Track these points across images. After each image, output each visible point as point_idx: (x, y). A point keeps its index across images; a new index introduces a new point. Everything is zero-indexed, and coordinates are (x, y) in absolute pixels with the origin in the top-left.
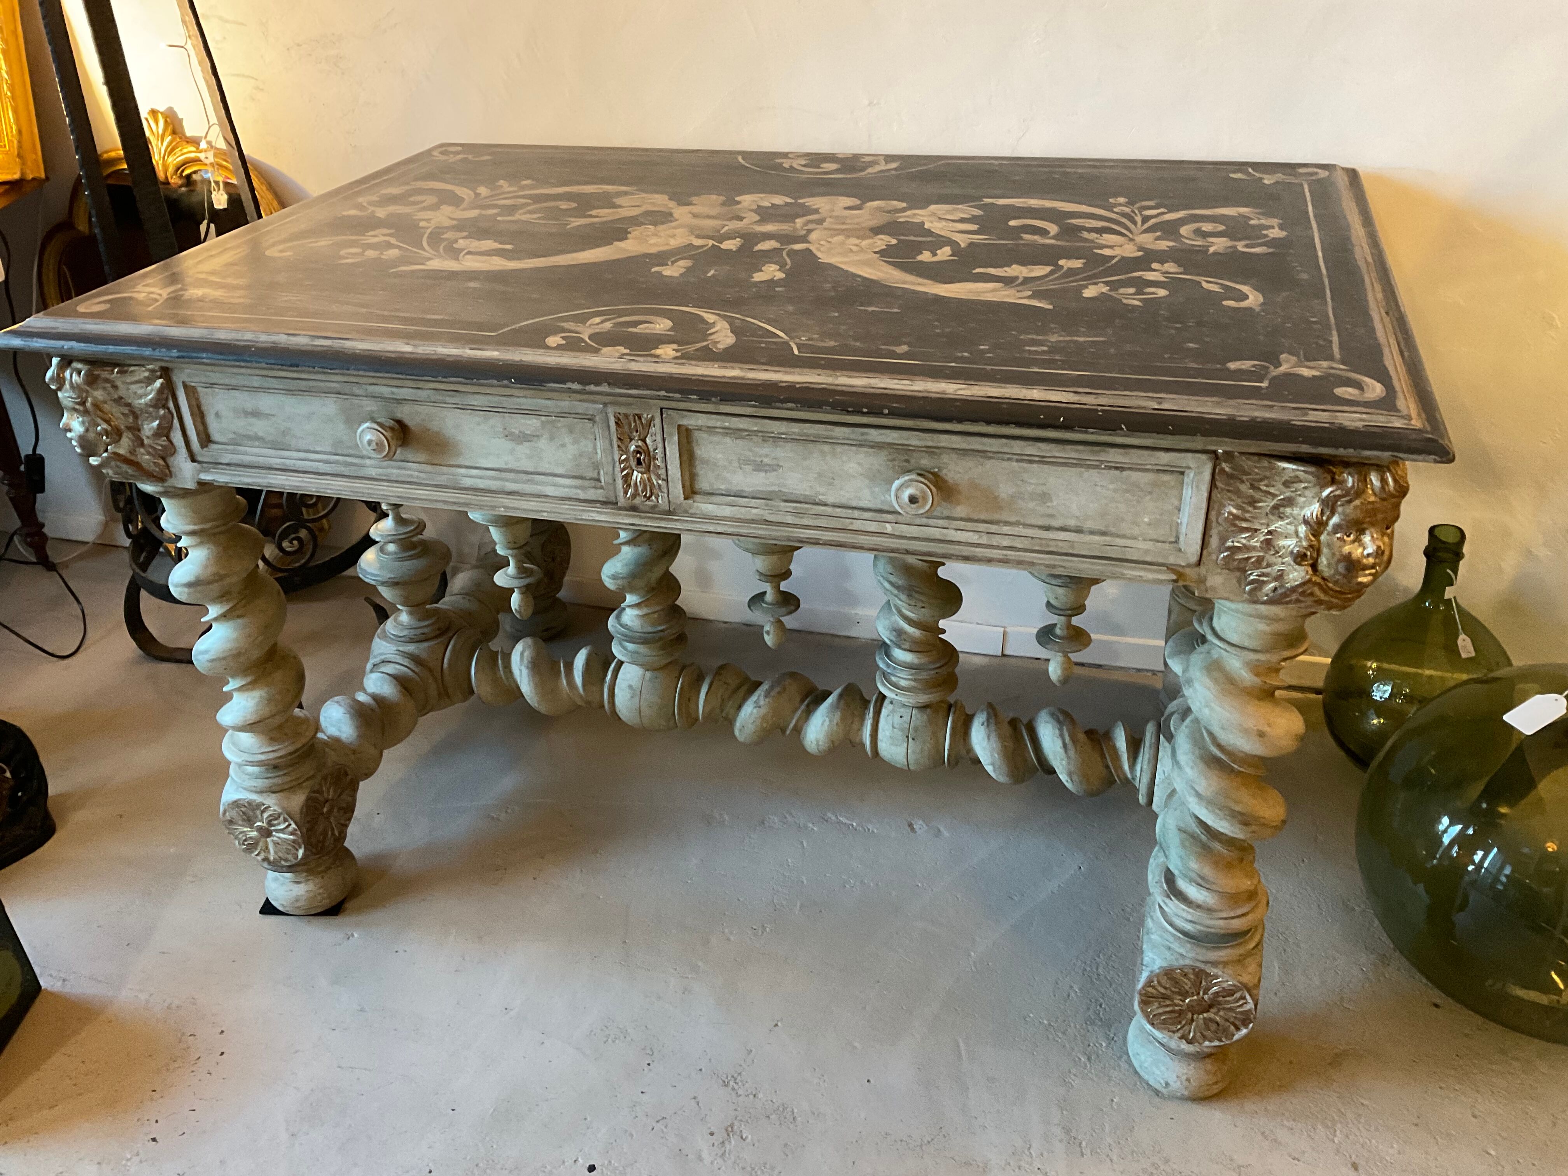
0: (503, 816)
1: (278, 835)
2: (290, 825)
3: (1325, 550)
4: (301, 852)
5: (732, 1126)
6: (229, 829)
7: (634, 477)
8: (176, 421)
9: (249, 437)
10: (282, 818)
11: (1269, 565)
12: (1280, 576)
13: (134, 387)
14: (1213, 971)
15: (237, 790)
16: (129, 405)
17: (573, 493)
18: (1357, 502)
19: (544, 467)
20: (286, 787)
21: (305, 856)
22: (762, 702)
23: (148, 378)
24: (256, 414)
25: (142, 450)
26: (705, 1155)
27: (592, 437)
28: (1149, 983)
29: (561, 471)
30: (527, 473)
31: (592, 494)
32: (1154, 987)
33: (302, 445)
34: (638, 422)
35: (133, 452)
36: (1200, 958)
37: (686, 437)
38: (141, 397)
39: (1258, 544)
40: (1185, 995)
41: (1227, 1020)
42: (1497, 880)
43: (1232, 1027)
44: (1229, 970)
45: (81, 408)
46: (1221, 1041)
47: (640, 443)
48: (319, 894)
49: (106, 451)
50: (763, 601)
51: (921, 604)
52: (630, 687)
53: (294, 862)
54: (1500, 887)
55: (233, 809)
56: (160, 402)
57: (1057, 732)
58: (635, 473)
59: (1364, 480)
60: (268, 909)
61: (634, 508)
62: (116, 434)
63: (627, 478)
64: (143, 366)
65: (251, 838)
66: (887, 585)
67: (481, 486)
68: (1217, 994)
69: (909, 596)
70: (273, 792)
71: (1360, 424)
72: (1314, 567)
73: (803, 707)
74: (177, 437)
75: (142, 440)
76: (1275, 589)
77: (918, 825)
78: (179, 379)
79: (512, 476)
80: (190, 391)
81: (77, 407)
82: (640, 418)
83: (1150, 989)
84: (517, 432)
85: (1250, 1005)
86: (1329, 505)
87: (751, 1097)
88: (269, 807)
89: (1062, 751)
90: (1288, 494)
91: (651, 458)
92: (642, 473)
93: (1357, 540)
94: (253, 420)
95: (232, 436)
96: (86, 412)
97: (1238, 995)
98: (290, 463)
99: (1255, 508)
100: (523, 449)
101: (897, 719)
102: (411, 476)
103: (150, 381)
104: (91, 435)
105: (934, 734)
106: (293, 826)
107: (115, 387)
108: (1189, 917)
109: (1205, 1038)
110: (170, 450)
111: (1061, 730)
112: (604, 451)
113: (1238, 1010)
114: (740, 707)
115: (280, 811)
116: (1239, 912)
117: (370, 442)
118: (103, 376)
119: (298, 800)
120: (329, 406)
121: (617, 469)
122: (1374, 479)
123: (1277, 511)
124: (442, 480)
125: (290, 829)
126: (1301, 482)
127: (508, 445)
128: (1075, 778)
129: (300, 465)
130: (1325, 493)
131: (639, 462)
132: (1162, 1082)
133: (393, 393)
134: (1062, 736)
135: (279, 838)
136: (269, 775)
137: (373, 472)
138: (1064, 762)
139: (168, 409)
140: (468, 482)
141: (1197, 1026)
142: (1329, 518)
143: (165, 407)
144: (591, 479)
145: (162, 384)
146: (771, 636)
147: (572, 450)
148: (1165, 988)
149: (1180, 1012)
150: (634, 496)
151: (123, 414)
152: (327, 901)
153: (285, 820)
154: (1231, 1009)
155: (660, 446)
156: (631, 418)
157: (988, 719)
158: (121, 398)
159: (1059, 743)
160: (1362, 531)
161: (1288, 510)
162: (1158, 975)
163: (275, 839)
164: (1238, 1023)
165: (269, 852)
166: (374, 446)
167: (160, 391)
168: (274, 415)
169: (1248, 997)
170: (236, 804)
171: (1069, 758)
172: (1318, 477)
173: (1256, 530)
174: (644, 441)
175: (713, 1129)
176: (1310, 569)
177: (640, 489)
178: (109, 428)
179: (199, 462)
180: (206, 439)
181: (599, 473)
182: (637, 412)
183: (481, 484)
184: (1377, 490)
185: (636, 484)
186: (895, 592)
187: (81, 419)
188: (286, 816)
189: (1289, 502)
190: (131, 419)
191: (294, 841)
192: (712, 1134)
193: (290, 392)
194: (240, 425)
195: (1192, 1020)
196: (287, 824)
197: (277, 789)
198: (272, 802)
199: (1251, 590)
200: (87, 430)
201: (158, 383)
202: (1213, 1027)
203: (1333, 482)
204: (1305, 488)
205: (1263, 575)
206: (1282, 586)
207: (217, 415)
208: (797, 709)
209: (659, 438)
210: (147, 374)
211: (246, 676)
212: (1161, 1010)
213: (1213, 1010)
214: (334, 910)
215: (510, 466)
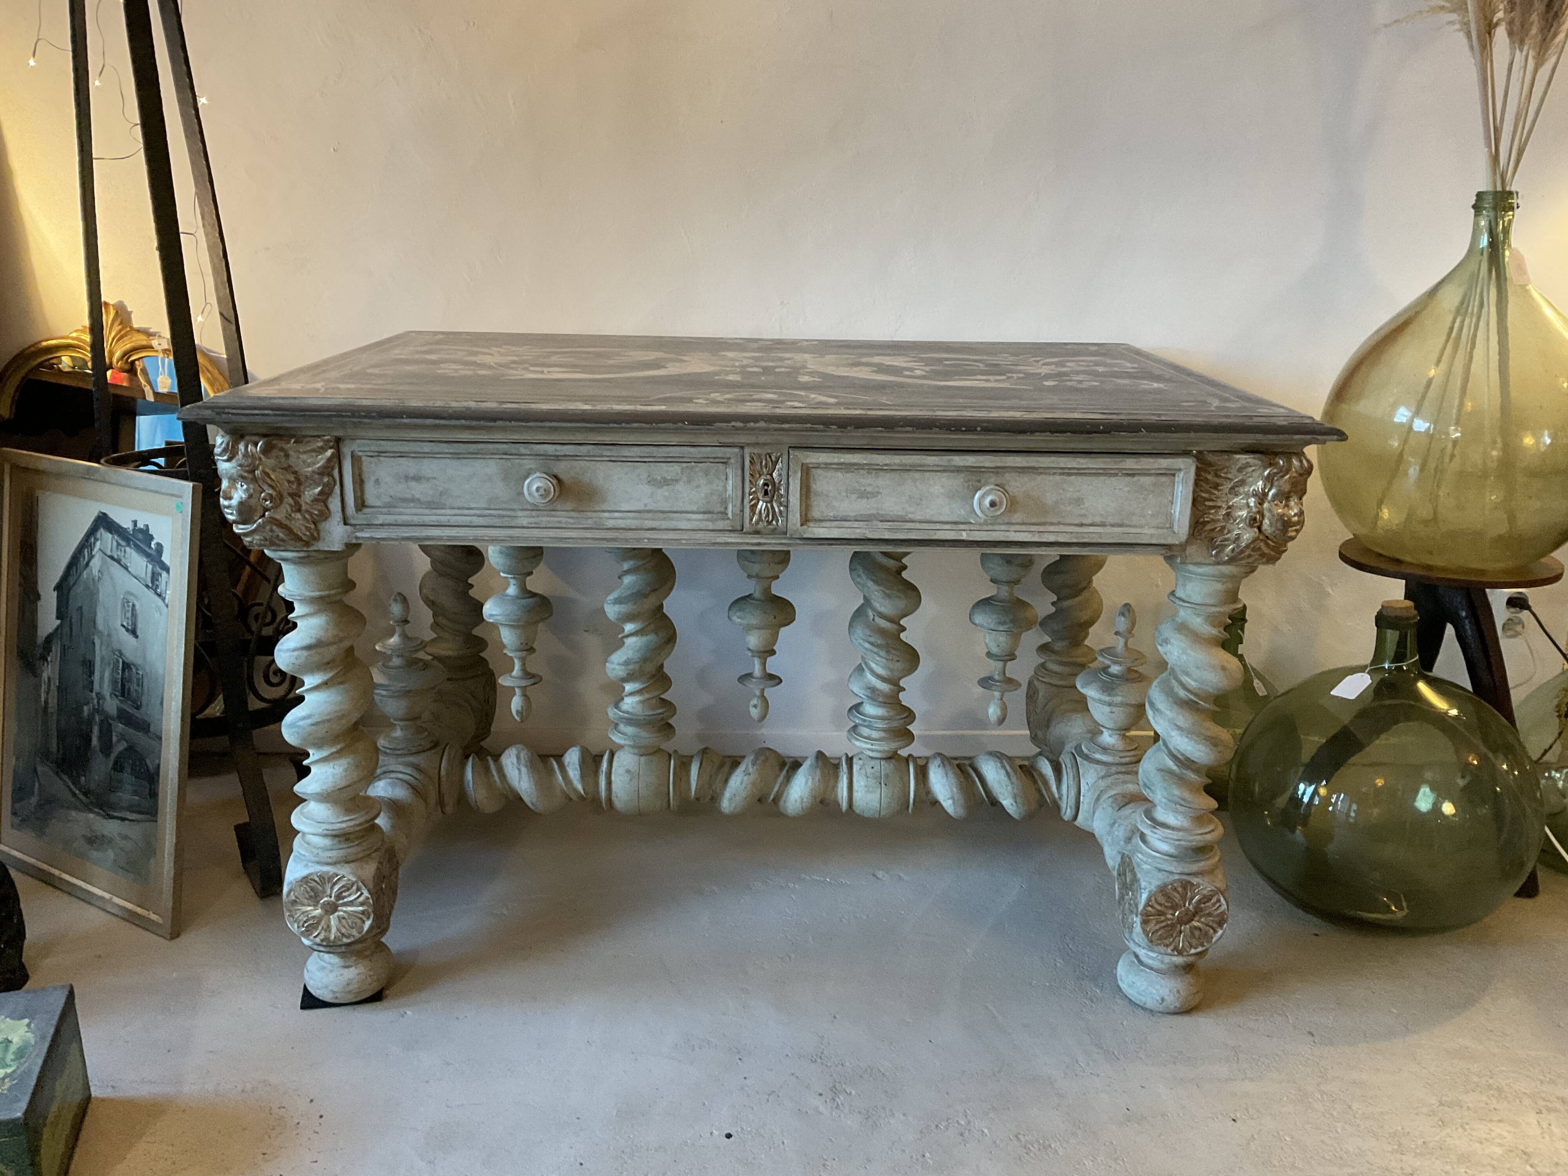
0: (505, 912)
1: (344, 909)
2: (362, 894)
3: (1267, 514)
4: (368, 924)
5: (834, 1087)
6: (290, 911)
7: (759, 507)
8: (337, 489)
9: (404, 500)
10: (354, 888)
11: (1229, 532)
12: (1238, 537)
13: (304, 457)
14: (1195, 881)
15: (306, 866)
16: (295, 473)
17: (702, 525)
18: (1287, 477)
19: (680, 506)
20: (360, 855)
21: (371, 927)
22: (751, 770)
23: (322, 448)
24: (417, 479)
25: (298, 516)
26: (821, 1108)
27: (724, 478)
28: (1147, 904)
29: (695, 508)
30: (663, 512)
31: (721, 525)
32: (1152, 907)
33: (459, 504)
34: (768, 459)
35: (289, 517)
36: (1186, 870)
37: (806, 471)
38: (309, 466)
39: (1221, 517)
40: (1174, 907)
41: (1207, 925)
42: (1348, 815)
43: (1211, 931)
44: (1206, 879)
45: (250, 476)
46: (1203, 946)
47: (769, 477)
48: (370, 976)
49: (263, 516)
50: (753, 677)
51: (896, 658)
52: (628, 771)
53: (358, 936)
54: (1352, 820)
55: (301, 886)
56: (326, 470)
57: (999, 765)
58: (761, 503)
59: (1290, 462)
60: (310, 1001)
61: (757, 532)
62: (277, 500)
63: (753, 507)
64: (318, 436)
65: (314, 917)
66: (867, 645)
67: (623, 526)
68: (1199, 902)
69: (888, 652)
70: (347, 862)
71: (1285, 423)
72: (1259, 528)
73: (784, 772)
74: (335, 504)
75: (301, 505)
76: (1233, 550)
77: (880, 874)
78: (347, 450)
79: (650, 515)
80: (356, 460)
81: (246, 474)
82: (770, 457)
83: (1150, 909)
84: (659, 478)
85: (1224, 907)
86: (1270, 480)
87: (840, 1066)
88: (344, 877)
89: (1006, 778)
90: (1240, 478)
91: (776, 489)
92: (767, 503)
93: (1287, 506)
94: (413, 484)
95: (388, 500)
96: (255, 480)
97: (1214, 900)
98: (443, 519)
99: (1219, 490)
100: (664, 492)
101: (869, 770)
102: (560, 522)
103: (322, 450)
104: (253, 502)
105: (901, 778)
106: (366, 893)
107: (287, 456)
108: (1175, 837)
109: (1191, 946)
110: (325, 515)
111: (1001, 763)
112: (734, 487)
113: (1216, 913)
114: (726, 781)
115: (354, 879)
116: (1207, 830)
117: (538, 489)
118: (280, 445)
119: (370, 869)
120: (490, 467)
121: (746, 501)
122: (1295, 462)
123: (1233, 491)
124: (590, 523)
125: (361, 899)
126: (1251, 466)
127: (648, 489)
128: (1019, 800)
129: (454, 520)
130: (1266, 473)
131: (766, 493)
132: (1158, 998)
133: (556, 450)
134: (1004, 767)
135: (345, 912)
136: (342, 846)
137: (525, 522)
138: (1009, 788)
139: (332, 476)
140: (610, 523)
141: (1184, 936)
142: (1269, 490)
143: (330, 475)
144: (718, 513)
145: (333, 454)
146: (759, 708)
147: (705, 490)
148: (1160, 905)
149: (1172, 926)
150: (757, 523)
151: (289, 482)
152: (375, 984)
153: (358, 889)
154: (1209, 915)
155: (784, 478)
156: (763, 457)
157: (943, 762)
158: (290, 466)
159: (1003, 772)
160: (1288, 498)
161: (1241, 490)
162: (1154, 895)
163: (342, 913)
164: (1215, 925)
165: (330, 931)
166: (542, 492)
167: (329, 460)
168: (435, 478)
169: (1222, 899)
170: (305, 880)
171: (1012, 783)
172: (1262, 461)
173: (1219, 507)
174: (771, 475)
175: (820, 1091)
176: (1256, 530)
177: (764, 516)
178: (274, 494)
179: (351, 525)
180: (361, 504)
181: (726, 508)
182: (769, 451)
183: (621, 523)
184: (1298, 468)
185: (760, 512)
186: (875, 650)
187: (245, 487)
188: (360, 884)
189: (1242, 483)
190: (294, 486)
191: (363, 913)
192: (821, 1095)
193: (457, 456)
194: (401, 489)
195: (1181, 932)
196: (359, 893)
197: (352, 858)
198: (347, 873)
199: (1216, 553)
200: (250, 496)
201: (329, 453)
202: (1197, 933)
203: (1270, 465)
204: (1253, 471)
205: (1226, 540)
206: (1238, 546)
207: (377, 481)
208: (778, 776)
209: (784, 473)
210: (320, 444)
211: (332, 746)
212: (1157, 927)
213: (1196, 919)
214: (376, 997)
215: (648, 508)
